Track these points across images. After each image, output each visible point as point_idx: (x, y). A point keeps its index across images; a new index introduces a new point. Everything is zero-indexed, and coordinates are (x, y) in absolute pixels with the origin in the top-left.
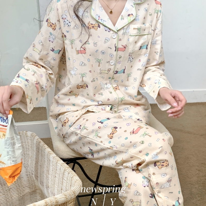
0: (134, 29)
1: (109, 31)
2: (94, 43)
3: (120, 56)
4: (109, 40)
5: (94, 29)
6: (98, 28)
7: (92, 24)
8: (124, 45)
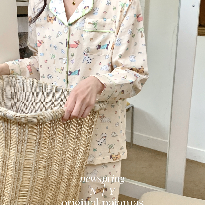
0: (89, 23)
1: (62, 24)
2: (49, 36)
3: (73, 54)
4: (61, 34)
5: (51, 22)
6: (54, 21)
7: (50, 17)
8: (76, 41)
